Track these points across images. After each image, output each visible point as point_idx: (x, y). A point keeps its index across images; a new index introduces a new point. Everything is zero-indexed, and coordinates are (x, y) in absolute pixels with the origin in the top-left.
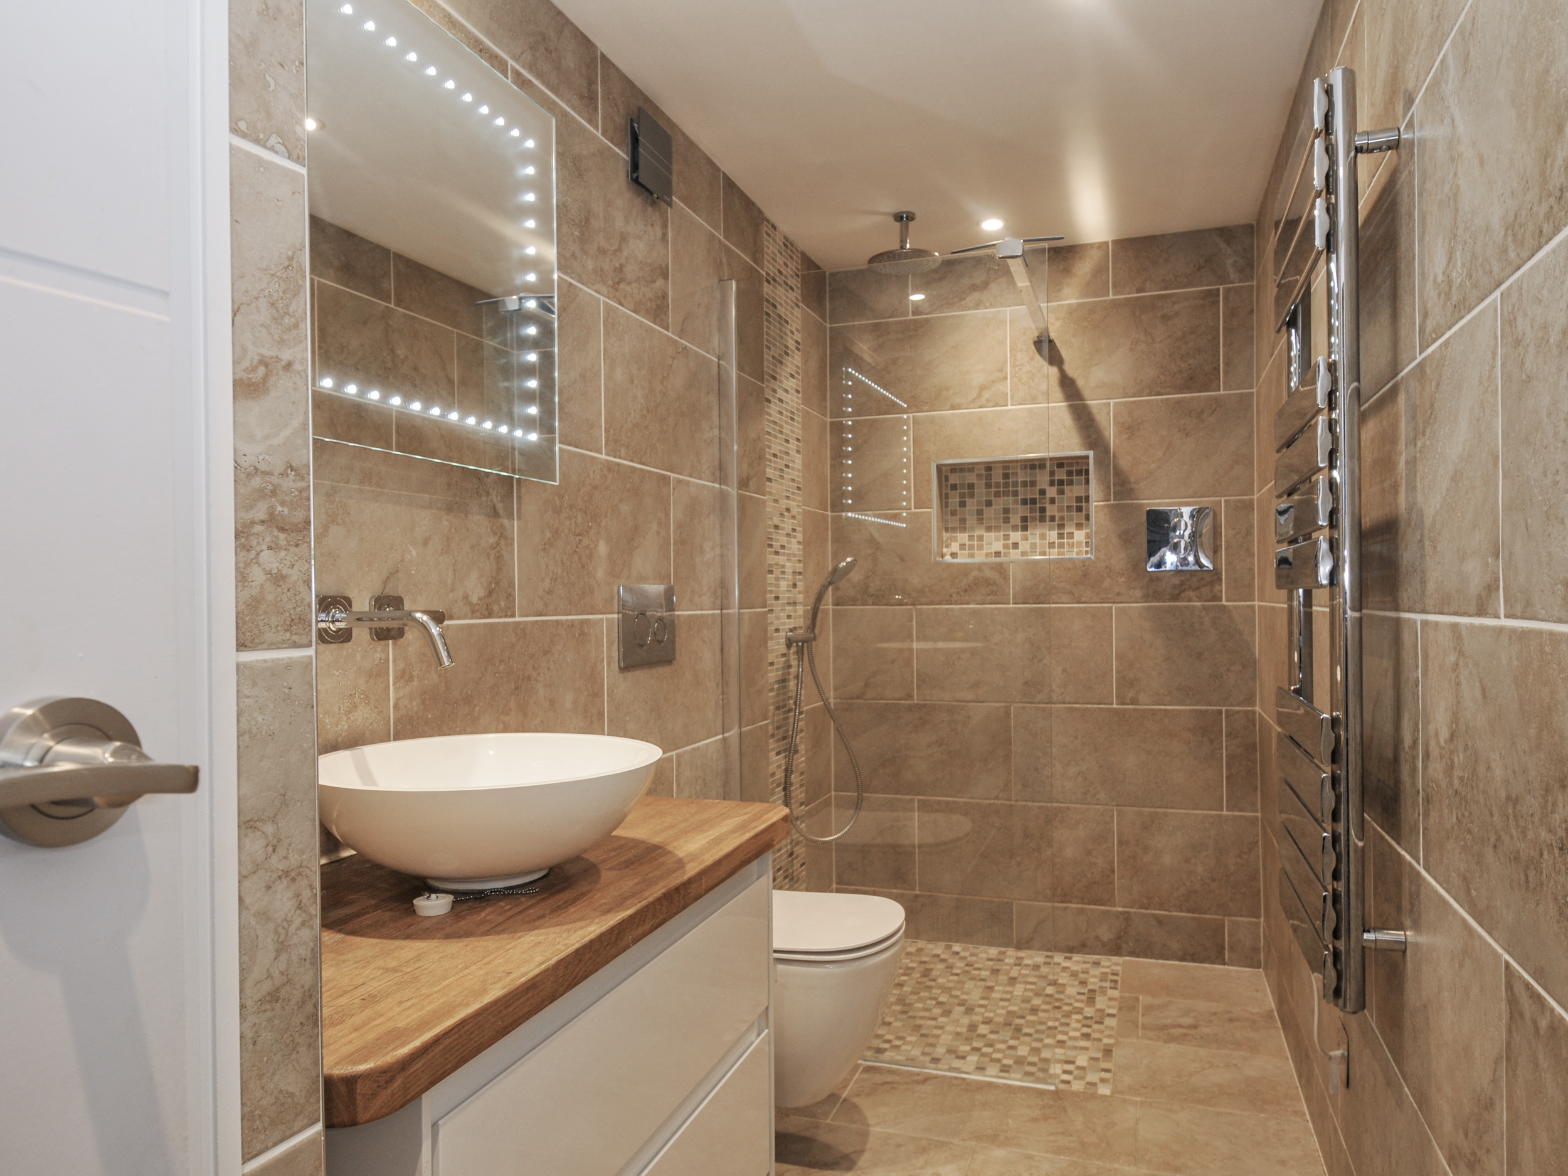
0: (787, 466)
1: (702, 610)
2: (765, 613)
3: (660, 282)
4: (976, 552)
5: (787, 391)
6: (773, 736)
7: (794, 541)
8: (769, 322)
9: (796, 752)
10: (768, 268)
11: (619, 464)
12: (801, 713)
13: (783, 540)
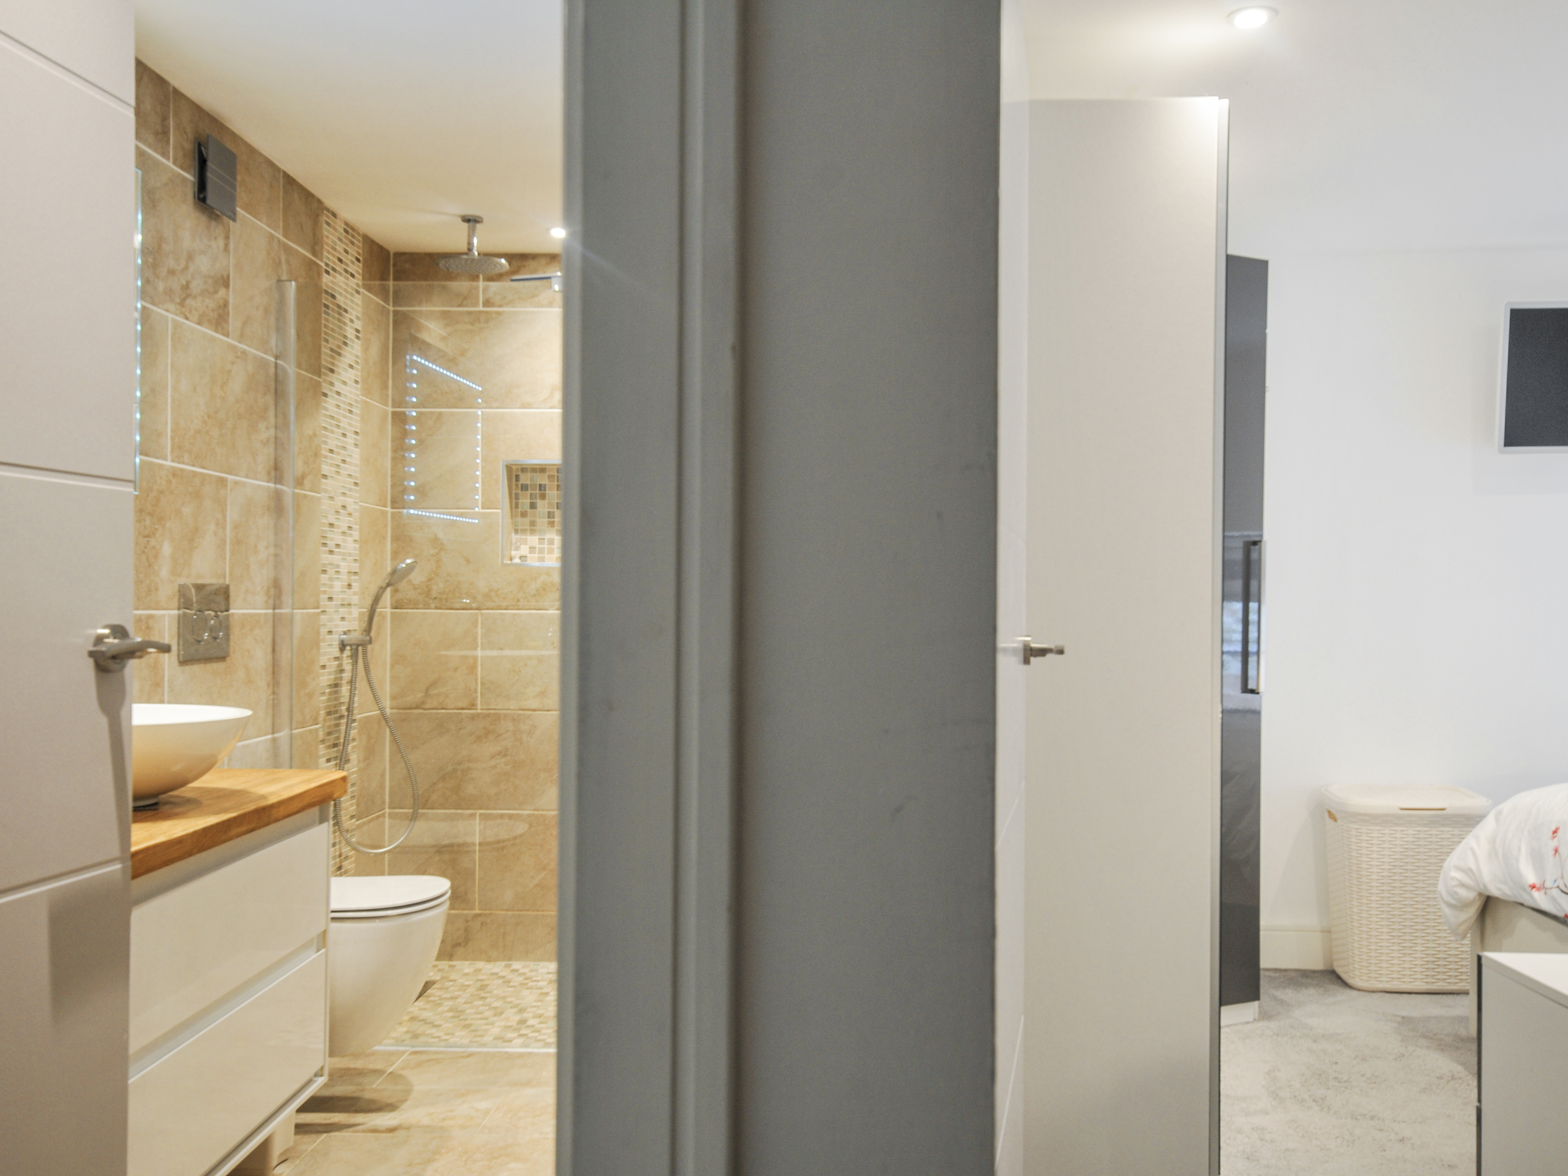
0: (344, 461)
1: (255, 609)
2: (318, 614)
3: (222, 292)
4: (547, 556)
5: (345, 383)
6: (323, 741)
7: (350, 539)
8: (327, 314)
9: (348, 761)
10: (328, 257)
11: (182, 470)
12: (354, 721)
13: (339, 539)
